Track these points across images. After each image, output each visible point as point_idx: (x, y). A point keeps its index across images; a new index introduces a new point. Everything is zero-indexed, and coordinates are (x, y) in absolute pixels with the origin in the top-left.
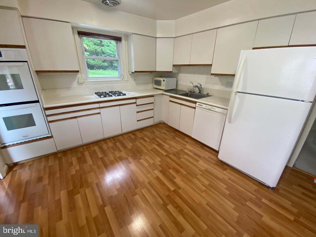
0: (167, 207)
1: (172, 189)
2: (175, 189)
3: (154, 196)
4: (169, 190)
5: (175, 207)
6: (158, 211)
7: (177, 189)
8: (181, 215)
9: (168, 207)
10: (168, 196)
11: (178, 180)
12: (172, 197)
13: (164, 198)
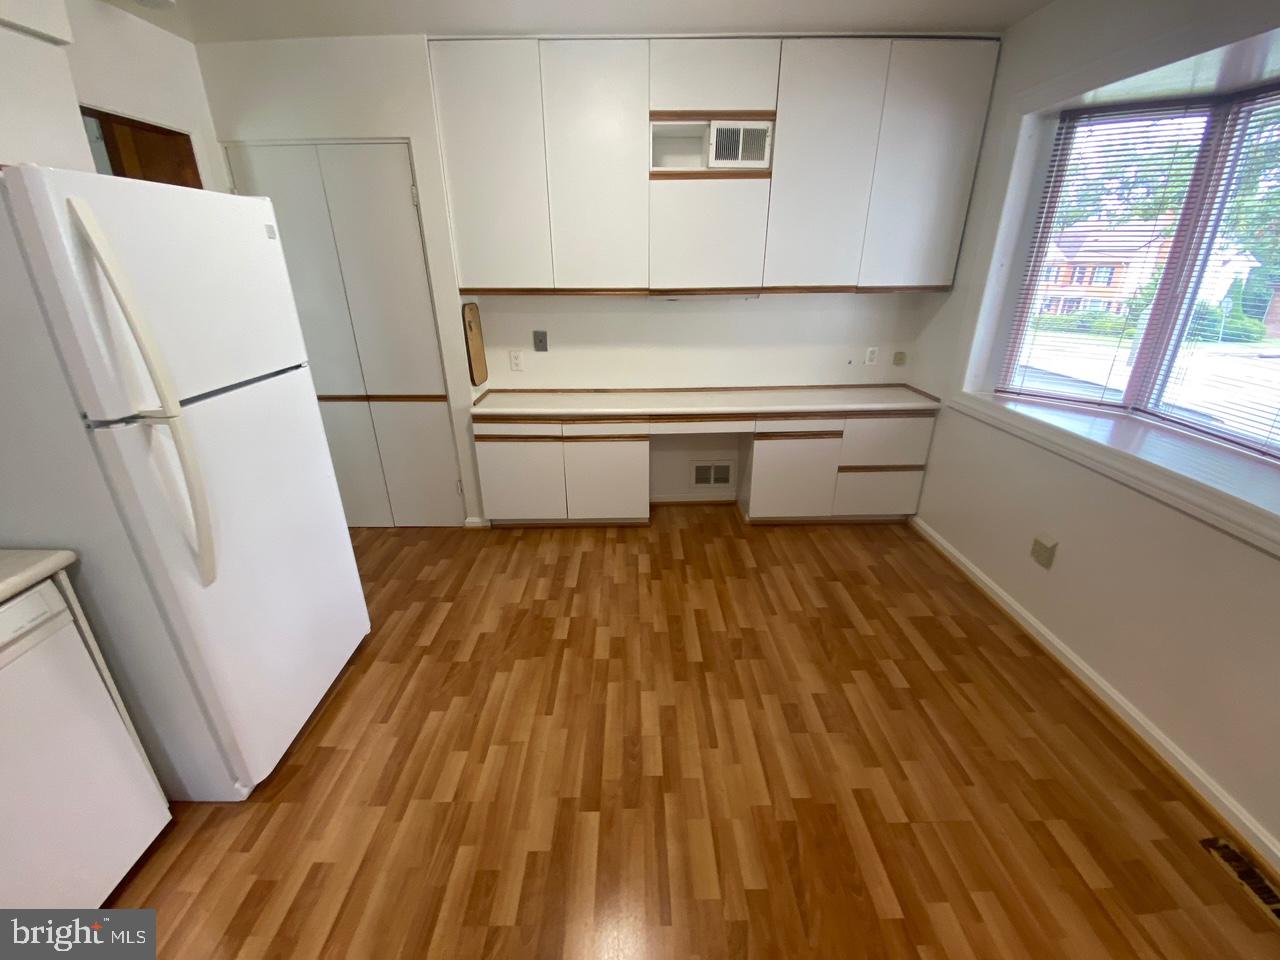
0: (662, 774)
1: (593, 819)
2: (584, 813)
3: (683, 837)
4: (607, 825)
5: (641, 759)
6: (698, 780)
7: (577, 804)
8: (644, 733)
9: (659, 772)
10: (631, 802)
11: (536, 835)
12: (620, 792)
13: (649, 807)
